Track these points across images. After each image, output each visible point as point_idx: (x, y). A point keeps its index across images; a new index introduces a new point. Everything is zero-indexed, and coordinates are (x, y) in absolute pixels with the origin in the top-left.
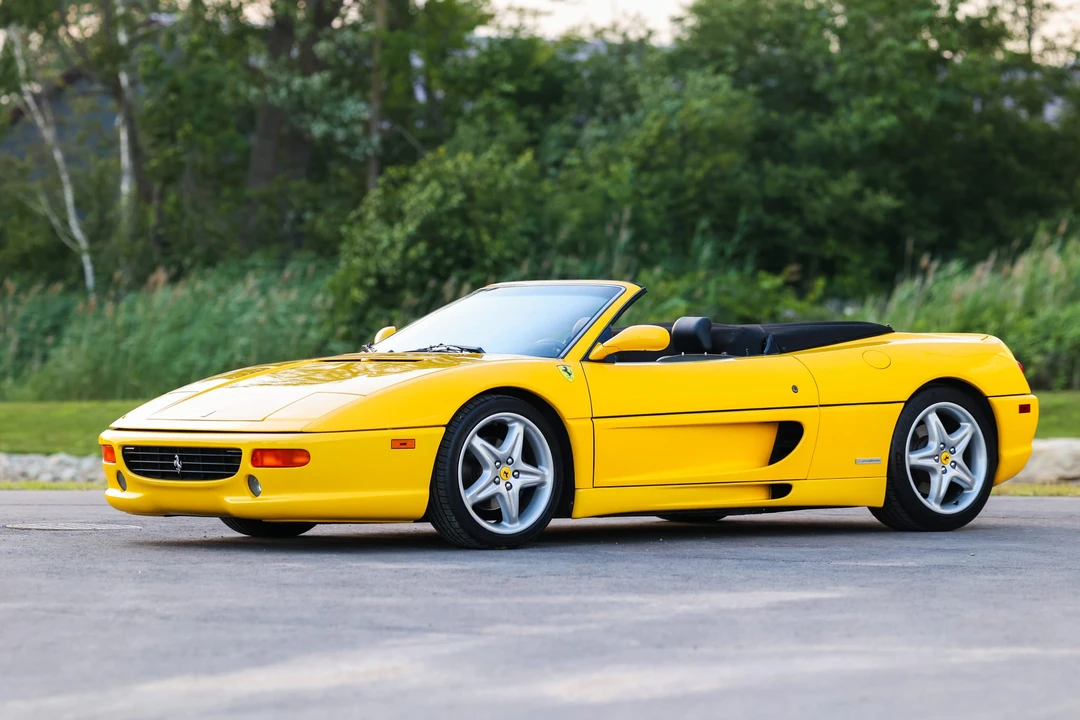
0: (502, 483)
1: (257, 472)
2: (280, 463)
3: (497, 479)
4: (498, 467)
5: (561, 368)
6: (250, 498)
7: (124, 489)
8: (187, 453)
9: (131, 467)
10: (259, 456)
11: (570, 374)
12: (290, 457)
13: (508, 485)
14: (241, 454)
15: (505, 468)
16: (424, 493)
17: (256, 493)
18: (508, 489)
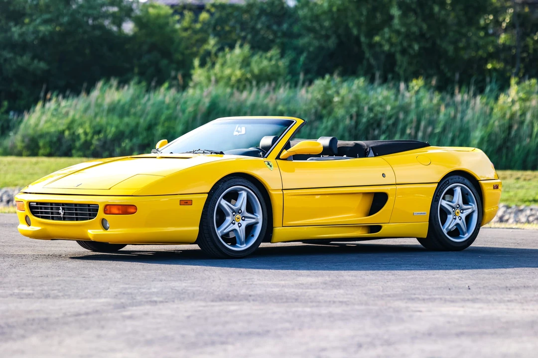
0: (236, 223)
1: (106, 217)
2: (120, 212)
3: (234, 222)
4: (234, 215)
5: (266, 163)
6: (102, 230)
7: (29, 225)
8: (67, 206)
9: (34, 213)
10: (108, 209)
11: (271, 166)
12: (126, 210)
13: (240, 225)
14: (98, 207)
15: (238, 216)
16: (197, 229)
17: (106, 228)
18: (239, 227)
